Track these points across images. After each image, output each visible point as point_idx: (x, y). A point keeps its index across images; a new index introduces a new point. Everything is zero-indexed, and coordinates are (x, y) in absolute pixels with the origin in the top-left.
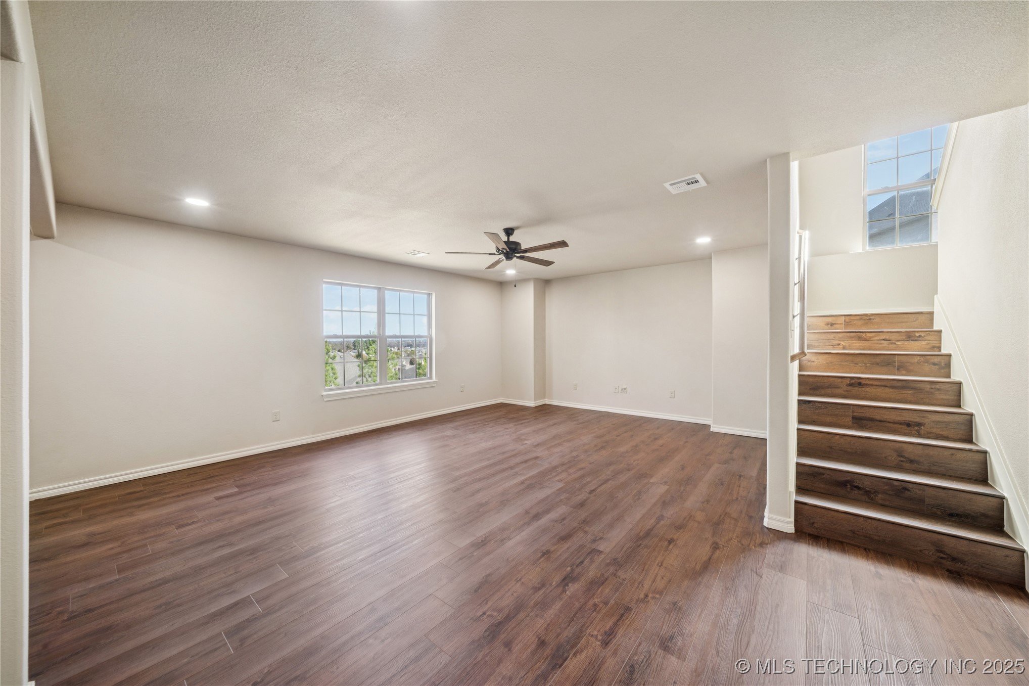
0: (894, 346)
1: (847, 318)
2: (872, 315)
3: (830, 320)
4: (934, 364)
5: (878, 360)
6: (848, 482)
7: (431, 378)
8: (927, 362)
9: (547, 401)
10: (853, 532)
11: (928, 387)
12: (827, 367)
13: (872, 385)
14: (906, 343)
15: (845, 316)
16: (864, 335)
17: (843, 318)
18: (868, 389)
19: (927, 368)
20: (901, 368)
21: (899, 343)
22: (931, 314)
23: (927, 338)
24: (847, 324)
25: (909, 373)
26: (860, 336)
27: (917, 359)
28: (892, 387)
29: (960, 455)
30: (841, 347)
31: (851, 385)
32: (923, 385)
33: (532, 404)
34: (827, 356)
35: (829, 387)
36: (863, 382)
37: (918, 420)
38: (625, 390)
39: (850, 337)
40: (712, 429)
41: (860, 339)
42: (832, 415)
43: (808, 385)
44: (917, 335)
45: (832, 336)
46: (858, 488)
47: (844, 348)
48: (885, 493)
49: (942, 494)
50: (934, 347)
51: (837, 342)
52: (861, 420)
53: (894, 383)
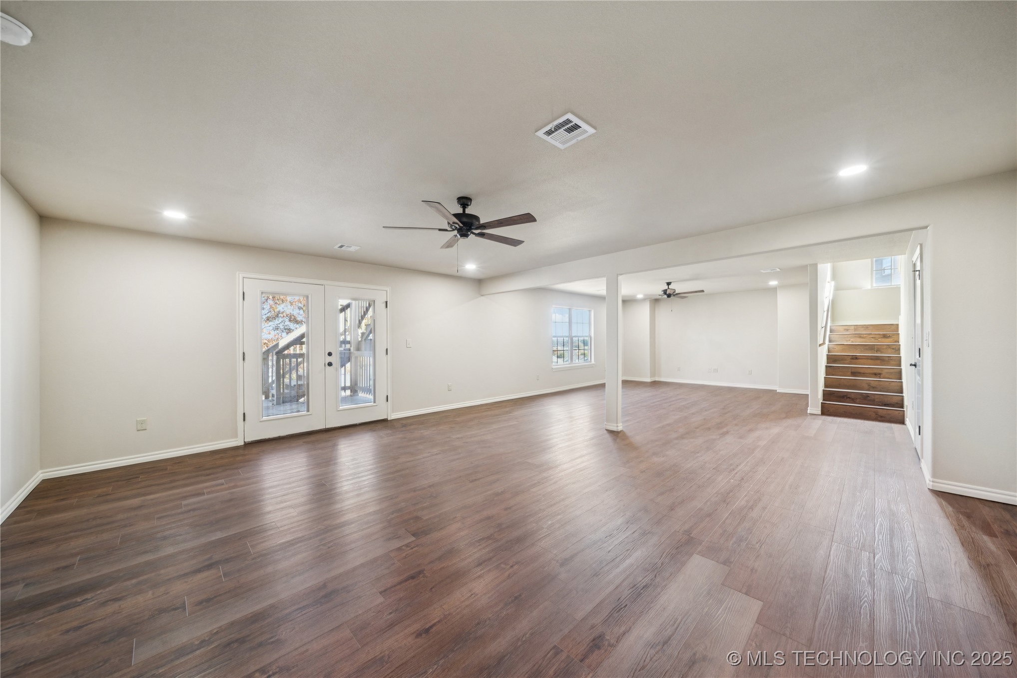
0: (877, 341)
1: (855, 327)
2: (868, 325)
3: (846, 327)
4: (893, 349)
5: (867, 347)
6: (846, 396)
7: (591, 361)
8: (890, 348)
9: (657, 379)
10: (845, 412)
11: (887, 358)
12: (843, 351)
13: (862, 359)
14: (883, 339)
15: (854, 325)
16: (862, 335)
17: (853, 327)
18: (860, 360)
19: (890, 350)
20: (878, 351)
21: (879, 339)
22: (898, 325)
23: (893, 337)
24: (855, 330)
25: (882, 353)
26: (860, 336)
27: (885, 347)
28: (871, 359)
29: (893, 384)
30: (850, 341)
31: (852, 359)
32: (885, 358)
33: (648, 380)
34: (842, 346)
35: (842, 360)
36: (858, 357)
37: (880, 372)
38: (716, 370)
39: (855, 336)
40: (777, 391)
41: (860, 337)
42: (842, 371)
43: (831, 359)
44: (888, 335)
45: (846, 336)
46: (849, 398)
47: (852, 342)
48: (860, 399)
49: (882, 397)
50: (896, 341)
51: (849, 339)
52: (854, 373)
53: (873, 358)
